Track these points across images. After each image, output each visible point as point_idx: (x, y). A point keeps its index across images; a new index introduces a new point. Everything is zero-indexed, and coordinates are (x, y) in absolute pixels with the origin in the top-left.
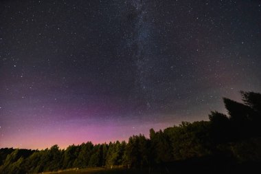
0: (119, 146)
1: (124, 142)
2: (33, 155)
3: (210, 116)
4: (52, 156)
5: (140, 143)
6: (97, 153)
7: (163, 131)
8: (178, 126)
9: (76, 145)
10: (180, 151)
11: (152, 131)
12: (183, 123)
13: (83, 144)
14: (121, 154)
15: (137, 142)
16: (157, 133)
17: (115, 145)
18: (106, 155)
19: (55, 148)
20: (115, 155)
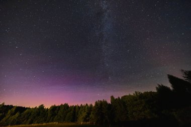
0: (88, 108)
1: (91, 105)
2: (26, 111)
3: (157, 88)
4: (40, 113)
5: (103, 106)
6: (72, 112)
7: (120, 98)
8: (132, 94)
9: (57, 105)
10: (134, 113)
11: (112, 97)
12: (136, 92)
13: (62, 105)
14: (89, 114)
15: (101, 105)
16: (116, 99)
17: (85, 107)
18: (78, 114)
19: (42, 107)
20: (84, 114)
